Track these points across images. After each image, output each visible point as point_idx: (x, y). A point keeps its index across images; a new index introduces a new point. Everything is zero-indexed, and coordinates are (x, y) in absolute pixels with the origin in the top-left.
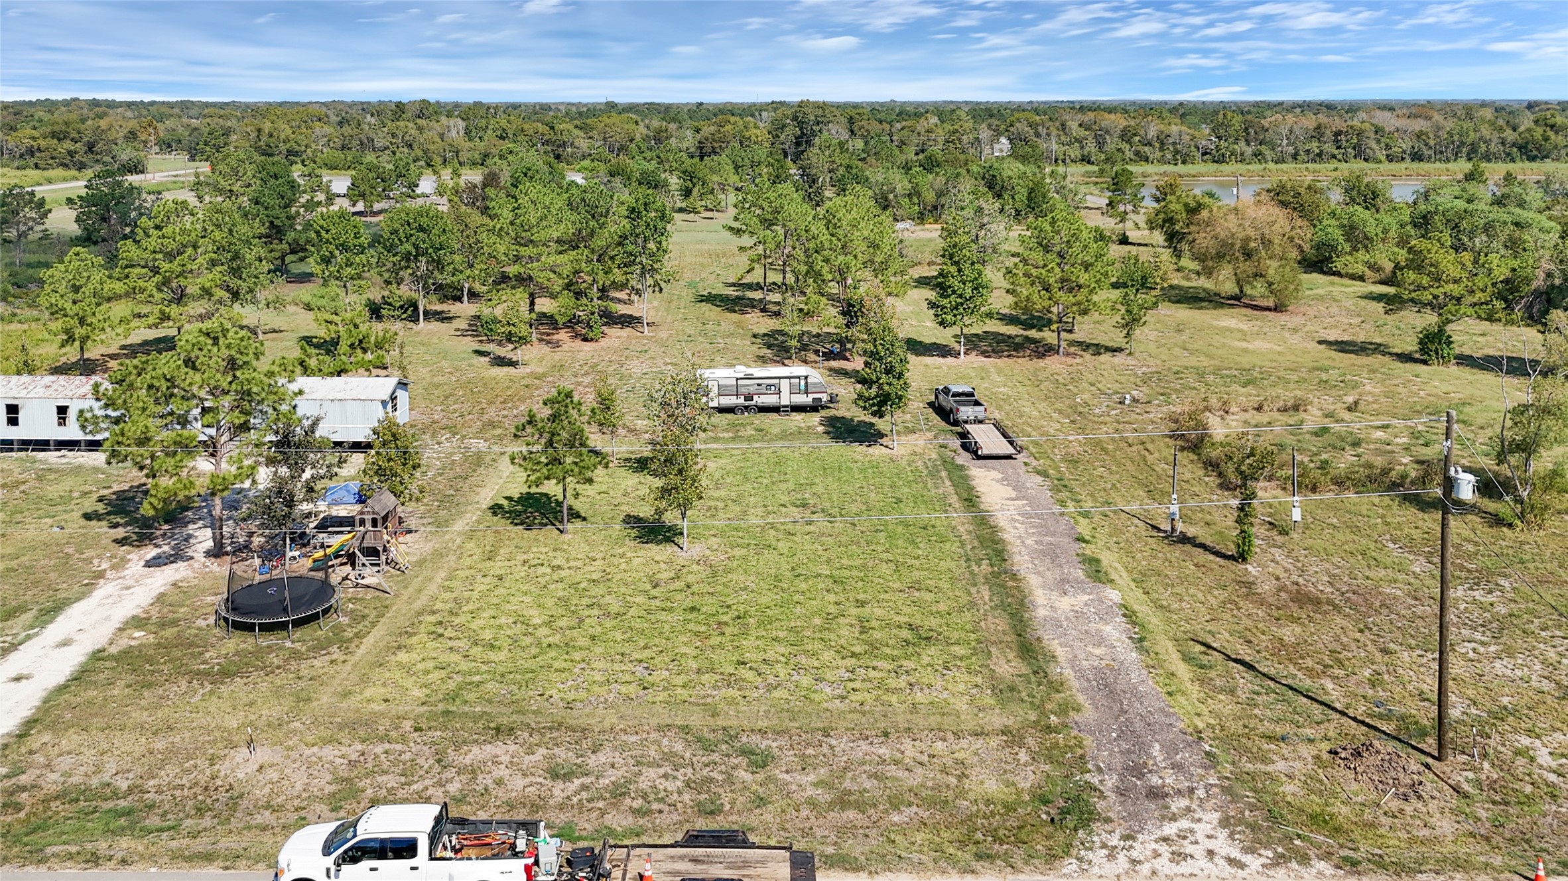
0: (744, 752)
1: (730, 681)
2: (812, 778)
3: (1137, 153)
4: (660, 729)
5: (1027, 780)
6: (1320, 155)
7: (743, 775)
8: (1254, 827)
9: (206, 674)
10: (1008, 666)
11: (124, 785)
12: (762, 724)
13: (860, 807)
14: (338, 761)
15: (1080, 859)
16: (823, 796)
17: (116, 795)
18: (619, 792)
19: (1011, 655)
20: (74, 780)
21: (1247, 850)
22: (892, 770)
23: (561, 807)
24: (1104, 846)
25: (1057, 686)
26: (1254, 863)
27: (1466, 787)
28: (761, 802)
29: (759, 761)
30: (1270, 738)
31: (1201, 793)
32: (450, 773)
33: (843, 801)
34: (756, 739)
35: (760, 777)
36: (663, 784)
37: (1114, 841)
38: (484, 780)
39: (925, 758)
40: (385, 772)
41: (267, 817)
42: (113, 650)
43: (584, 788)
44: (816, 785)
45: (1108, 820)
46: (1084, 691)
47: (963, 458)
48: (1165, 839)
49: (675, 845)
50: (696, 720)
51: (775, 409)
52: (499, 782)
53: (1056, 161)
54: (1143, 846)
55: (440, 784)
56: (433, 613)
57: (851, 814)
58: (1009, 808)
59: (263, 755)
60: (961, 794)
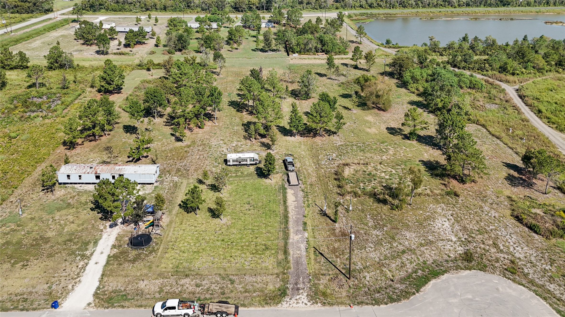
0: (230, 280)
1: (229, 261)
2: (241, 286)
3: (378, 4)
4: (216, 274)
5: (278, 286)
6: (437, 5)
7: (229, 285)
8: (312, 296)
9: (130, 261)
10: (281, 256)
11: (123, 289)
12: (233, 273)
13: (248, 292)
14: (159, 283)
15: (281, 304)
16: (243, 290)
17: (122, 292)
18: (208, 289)
19: (282, 253)
20: (114, 288)
21: (309, 301)
22: (255, 284)
23: (198, 293)
24: (286, 301)
25: (288, 262)
26: (309, 304)
27: (351, 286)
28: (232, 291)
29: (232, 282)
30: (322, 275)
31: (305, 289)
32: (179, 286)
33: (246, 292)
34: (232, 276)
35: (232, 286)
36: (215, 288)
37: (288, 300)
38: (185, 287)
39: (261, 281)
40: (167, 286)
41: (148, 296)
42: (112, 255)
43: (202, 289)
44: (242, 288)
45: (288, 295)
46: (293, 263)
47: (286, 185)
48: (296, 299)
49: (217, 303)
50: (222, 272)
51: (246, 165)
52: (187, 288)
53: (352, 7)
54: (293, 300)
55: (177, 288)
56: (172, 242)
57: (247, 294)
58: (273, 292)
59: (146, 282)
60: (266, 289)
